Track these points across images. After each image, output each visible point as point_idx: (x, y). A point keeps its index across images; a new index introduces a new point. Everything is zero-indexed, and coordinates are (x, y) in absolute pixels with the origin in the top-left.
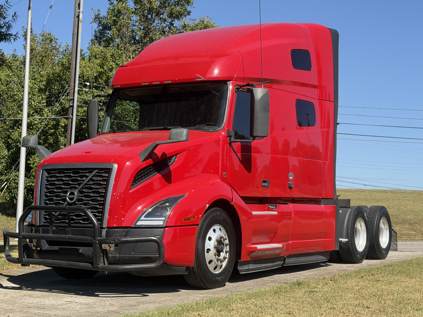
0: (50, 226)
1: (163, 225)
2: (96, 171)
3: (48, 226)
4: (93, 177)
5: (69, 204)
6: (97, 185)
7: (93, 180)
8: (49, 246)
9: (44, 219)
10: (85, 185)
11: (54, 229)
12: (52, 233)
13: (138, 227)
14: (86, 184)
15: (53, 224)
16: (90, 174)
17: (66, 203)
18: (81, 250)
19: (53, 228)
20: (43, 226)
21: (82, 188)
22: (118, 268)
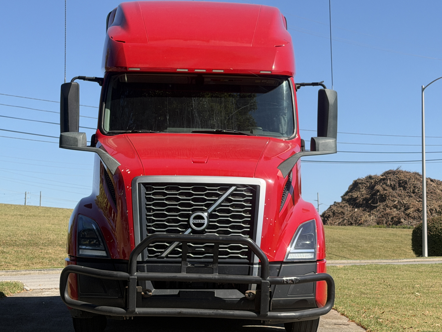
0: (183, 262)
1: (314, 258)
2: (233, 188)
3: (180, 262)
4: (229, 195)
5: (194, 231)
6: (235, 207)
7: (231, 201)
8: (156, 290)
9: (147, 252)
10: (217, 207)
11: (189, 265)
12: (186, 271)
13: (290, 261)
14: (220, 205)
15: (188, 260)
16: (224, 192)
17: (190, 230)
18: (219, 293)
19: (187, 265)
20: (147, 262)
21: (214, 210)
22: (278, 315)
